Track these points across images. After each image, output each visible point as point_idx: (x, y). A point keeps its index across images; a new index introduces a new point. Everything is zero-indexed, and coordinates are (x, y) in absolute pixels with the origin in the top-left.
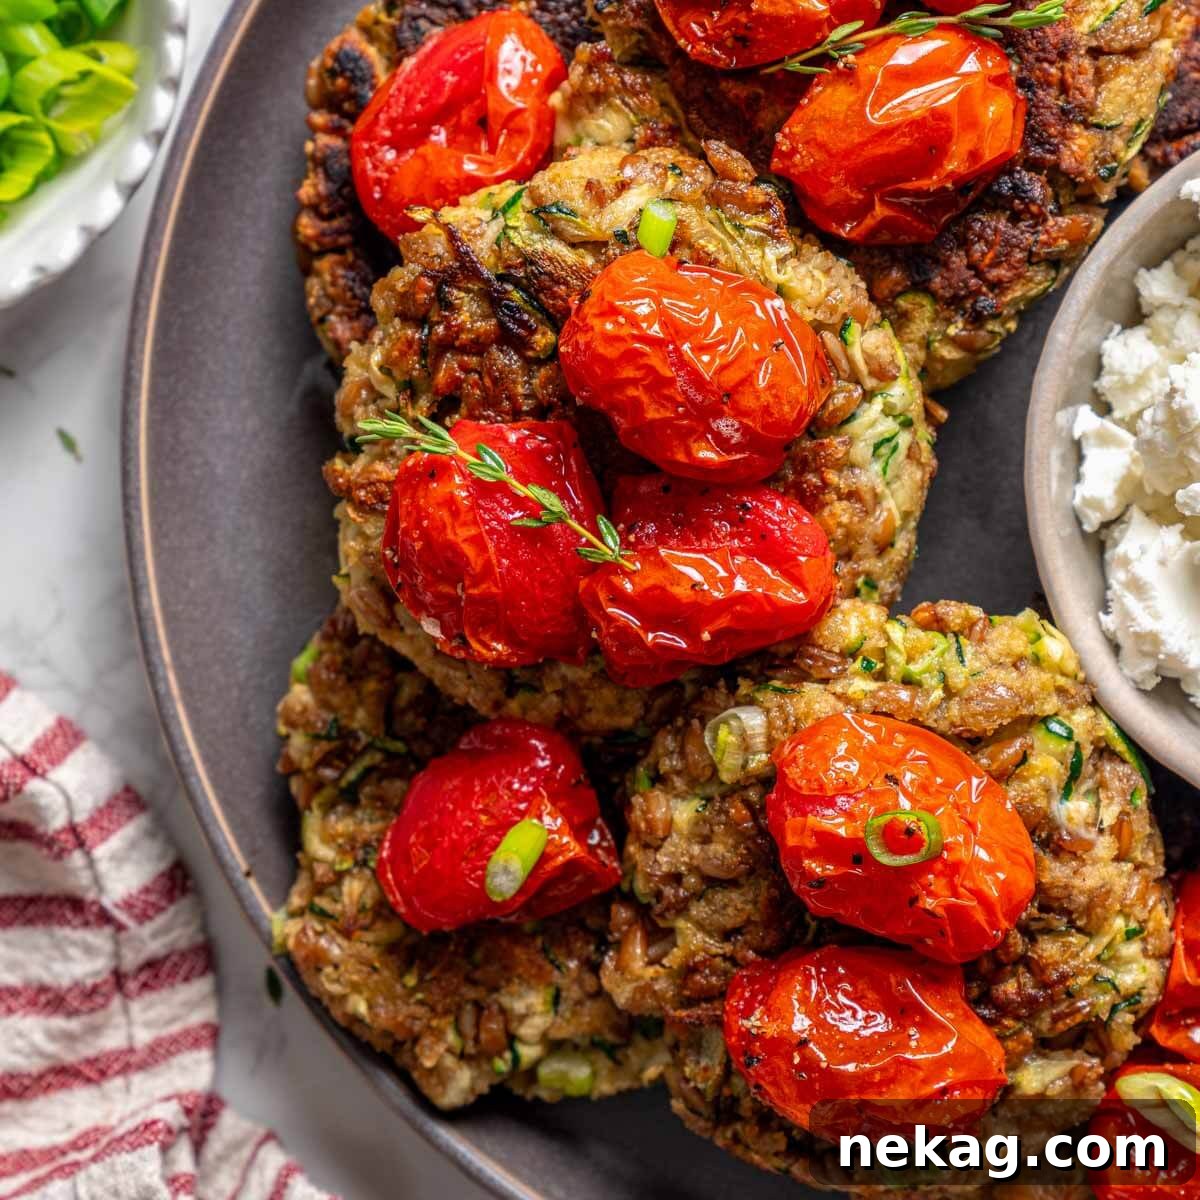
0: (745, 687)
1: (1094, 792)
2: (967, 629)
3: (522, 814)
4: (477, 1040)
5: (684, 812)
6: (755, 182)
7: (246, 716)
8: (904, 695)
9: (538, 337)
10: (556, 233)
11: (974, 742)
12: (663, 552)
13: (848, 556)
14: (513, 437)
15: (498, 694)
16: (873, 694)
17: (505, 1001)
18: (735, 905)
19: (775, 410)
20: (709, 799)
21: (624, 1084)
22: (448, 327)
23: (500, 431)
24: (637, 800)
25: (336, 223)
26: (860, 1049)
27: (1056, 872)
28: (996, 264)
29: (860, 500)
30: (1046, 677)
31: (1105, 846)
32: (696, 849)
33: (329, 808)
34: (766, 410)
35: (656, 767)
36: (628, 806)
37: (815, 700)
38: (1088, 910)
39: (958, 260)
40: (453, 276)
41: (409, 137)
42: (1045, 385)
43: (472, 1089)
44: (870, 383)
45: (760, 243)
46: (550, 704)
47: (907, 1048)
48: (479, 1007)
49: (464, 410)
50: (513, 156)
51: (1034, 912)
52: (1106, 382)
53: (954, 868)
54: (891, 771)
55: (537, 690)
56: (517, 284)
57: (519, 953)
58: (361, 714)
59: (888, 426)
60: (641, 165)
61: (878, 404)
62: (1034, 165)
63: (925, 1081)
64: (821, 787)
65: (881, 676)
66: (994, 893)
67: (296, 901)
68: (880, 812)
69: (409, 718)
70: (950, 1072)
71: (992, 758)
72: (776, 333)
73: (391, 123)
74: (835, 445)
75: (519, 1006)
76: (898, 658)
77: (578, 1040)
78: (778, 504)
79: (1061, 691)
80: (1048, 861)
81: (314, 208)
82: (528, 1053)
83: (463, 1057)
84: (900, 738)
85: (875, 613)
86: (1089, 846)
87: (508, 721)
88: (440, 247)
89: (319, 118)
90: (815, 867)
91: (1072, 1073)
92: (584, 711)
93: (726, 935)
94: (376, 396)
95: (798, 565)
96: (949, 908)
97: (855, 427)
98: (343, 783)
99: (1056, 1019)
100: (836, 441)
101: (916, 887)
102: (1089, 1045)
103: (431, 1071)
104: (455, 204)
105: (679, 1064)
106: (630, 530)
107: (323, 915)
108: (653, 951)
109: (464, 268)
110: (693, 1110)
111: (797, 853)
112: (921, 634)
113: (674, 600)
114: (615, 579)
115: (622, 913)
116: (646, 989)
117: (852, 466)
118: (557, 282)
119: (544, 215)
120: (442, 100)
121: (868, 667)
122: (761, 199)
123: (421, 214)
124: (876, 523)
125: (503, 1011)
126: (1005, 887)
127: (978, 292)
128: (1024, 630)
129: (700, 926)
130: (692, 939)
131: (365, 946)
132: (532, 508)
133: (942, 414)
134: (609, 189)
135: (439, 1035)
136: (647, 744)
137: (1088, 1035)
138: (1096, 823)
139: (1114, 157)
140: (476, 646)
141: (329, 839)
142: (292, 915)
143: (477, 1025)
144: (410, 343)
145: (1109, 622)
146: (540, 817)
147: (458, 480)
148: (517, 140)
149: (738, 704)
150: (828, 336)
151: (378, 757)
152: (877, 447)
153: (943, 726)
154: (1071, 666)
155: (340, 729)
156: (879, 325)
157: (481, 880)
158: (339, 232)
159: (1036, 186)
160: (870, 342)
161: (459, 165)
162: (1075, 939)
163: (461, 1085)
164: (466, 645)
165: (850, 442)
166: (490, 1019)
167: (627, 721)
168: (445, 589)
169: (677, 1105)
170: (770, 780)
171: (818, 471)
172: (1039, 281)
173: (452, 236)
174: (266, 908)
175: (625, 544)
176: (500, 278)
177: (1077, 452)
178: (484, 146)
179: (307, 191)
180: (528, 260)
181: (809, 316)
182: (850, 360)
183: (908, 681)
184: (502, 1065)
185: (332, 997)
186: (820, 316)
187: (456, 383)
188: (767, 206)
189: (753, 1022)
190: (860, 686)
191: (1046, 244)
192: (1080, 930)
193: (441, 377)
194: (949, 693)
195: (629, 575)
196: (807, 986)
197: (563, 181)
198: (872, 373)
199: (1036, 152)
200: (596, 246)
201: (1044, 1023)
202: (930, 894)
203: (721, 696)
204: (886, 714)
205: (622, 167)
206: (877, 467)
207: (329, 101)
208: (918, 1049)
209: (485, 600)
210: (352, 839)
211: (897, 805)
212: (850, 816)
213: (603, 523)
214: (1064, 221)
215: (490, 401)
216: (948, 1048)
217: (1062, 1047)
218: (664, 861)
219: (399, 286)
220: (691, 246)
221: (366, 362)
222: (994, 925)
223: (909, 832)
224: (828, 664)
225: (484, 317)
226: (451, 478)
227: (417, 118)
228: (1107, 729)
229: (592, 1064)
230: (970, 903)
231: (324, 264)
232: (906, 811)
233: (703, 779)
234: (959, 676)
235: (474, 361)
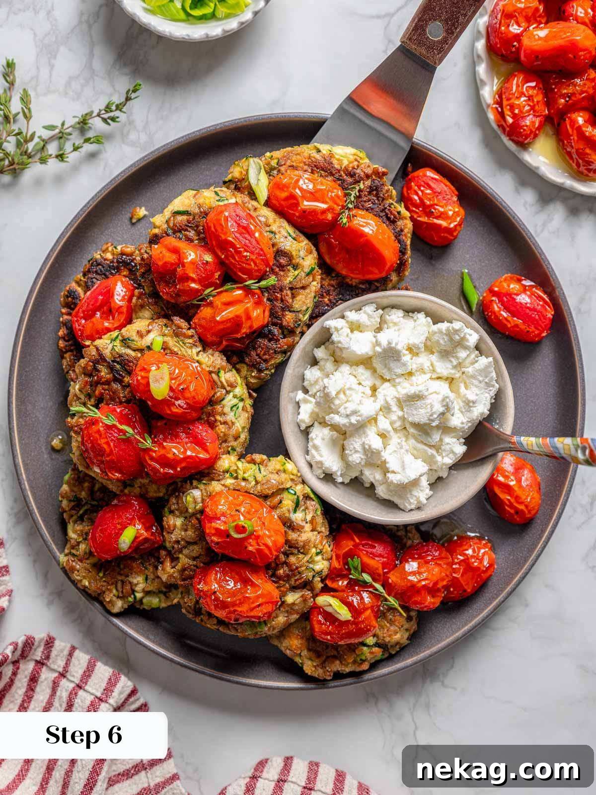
0: (195, 483)
1: (304, 510)
2: (262, 463)
3: (130, 524)
4: (122, 592)
5: (179, 522)
6: (189, 329)
7: (51, 494)
8: (243, 484)
9: (125, 379)
10: (129, 347)
11: (266, 497)
12: (165, 444)
13: (225, 441)
14: (118, 410)
15: (122, 488)
16: (233, 484)
17: (131, 579)
18: (196, 550)
19: (196, 397)
20: (186, 518)
21: (169, 604)
22: (98, 377)
23: (115, 409)
24: (165, 519)
25: (70, 343)
26: (233, 594)
27: (293, 536)
28: (265, 354)
29: (227, 424)
30: (287, 476)
31: (308, 527)
32: (183, 533)
33: (75, 522)
34: (194, 398)
35: (170, 508)
36: (162, 520)
37: (216, 486)
38: (304, 547)
39: (253, 353)
40: (99, 361)
41: (89, 316)
42: (285, 386)
43: (122, 607)
44: (228, 389)
45: (191, 348)
46: (137, 491)
47: (247, 593)
48: (123, 582)
49: (105, 402)
50: (120, 320)
51: (287, 548)
52: (306, 384)
53: (257, 537)
54: (238, 508)
55: (133, 486)
56: (118, 363)
57: (134, 565)
58: (83, 493)
59: (235, 401)
60: (154, 325)
61: (231, 394)
62: (274, 324)
63: (253, 603)
64: (216, 514)
65: (236, 478)
66: (270, 544)
67: (66, 551)
68: (234, 521)
69: (98, 494)
70: (260, 600)
71: (270, 502)
72: (196, 375)
73: (83, 312)
74: (218, 408)
75: (135, 581)
76: (241, 473)
77: (154, 590)
78: (200, 427)
79: (292, 480)
80: (290, 532)
81: (63, 338)
82: (139, 595)
83: (118, 597)
84: (241, 497)
85: (234, 458)
86: (303, 527)
87: (125, 495)
88: (94, 352)
89: (64, 311)
90: (215, 539)
91: (302, 596)
92: (147, 492)
93: (194, 559)
94: (79, 399)
95: (206, 446)
96: (257, 550)
97: (224, 402)
98: (79, 515)
99: (296, 581)
100: (219, 407)
101: (246, 544)
102: (308, 587)
103: (109, 602)
104: (100, 338)
105: (183, 598)
106: (155, 437)
107: (74, 555)
108: (173, 564)
109: (101, 359)
110: (189, 612)
111: (210, 535)
112: (247, 465)
113: (168, 458)
114: (151, 453)
115: (163, 553)
116: (171, 576)
117: (224, 414)
118: (130, 362)
119: (125, 342)
120: (98, 304)
121: (232, 475)
122: (190, 334)
123: (88, 343)
124: (233, 431)
125: (130, 583)
126: (275, 542)
127: (261, 363)
128: (280, 462)
129: (186, 556)
130: (184, 560)
131: (87, 564)
132: (124, 432)
133: (255, 395)
134: (144, 332)
135: (110, 591)
136: (168, 501)
137: (307, 585)
138: (305, 520)
139: (300, 320)
140: (110, 474)
141: (75, 532)
142: (66, 555)
143: (123, 588)
144: (87, 382)
145: (308, 458)
146: (135, 526)
147: (101, 424)
148: (121, 315)
149: (193, 488)
150: (213, 375)
151: (89, 506)
152: (232, 408)
153: (256, 493)
154: (295, 472)
155: (77, 498)
156: (231, 370)
157: (117, 545)
158: (71, 345)
159: (276, 330)
160: (228, 376)
161: (103, 323)
162: (301, 556)
163: (119, 606)
164: (107, 475)
165: (223, 407)
166: (126, 586)
167: (161, 494)
168: (99, 458)
169: (184, 611)
170: (202, 512)
171: (214, 416)
172: (279, 358)
173: (97, 349)
174: (58, 554)
175: (153, 442)
176: (113, 361)
177: (298, 405)
178: (111, 318)
179: (61, 333)
180: (120, 356)
181: (208, 369)
182: (221, 382)
183: (244, 479)
184: (131, 599)
185: (78, 581)
186: (211, 369)
187: (102, 394)
188: (192, 336)
189: (200, 586)
190: (229, 481)
191: (279, 348)
192: (302, 553)
193: (97, 392)
194: (257, 482)
195: (155, 451)
196: (216, 574)
197: (130, 331)
198: (228, 386)
199: (275, 320)
200: (141, 350)
201: (292, 582)
202: (251, 545)
203: (188, 486)
204: (237, 490)
205: (148, 326)
206: (232, 414)
207: (67, 305)
208: (250, 593)
209: (112, 461)
210: (82, 531)
211: (239, 519)
212: (225, 523)
213: (146, 435)
214: (285, 340)
215: (112, 399)
216: (259, 592)
217: (299, 588)
218: (174, 537)
219: (82, 365)
220: (170, 349)
221: (75, 388)
222: (271, 554)
223: (243, 527)
224: (219, 475)
225: (108, 374)
226: (99, 424)
227: (91, 310)
228: (308, 490)
229: (159, 598)
230: (263, 547)
231: (67, 355)
232: (242, 521)
233: (183, 512)
234: (260, 477)
235: (106, 387)
